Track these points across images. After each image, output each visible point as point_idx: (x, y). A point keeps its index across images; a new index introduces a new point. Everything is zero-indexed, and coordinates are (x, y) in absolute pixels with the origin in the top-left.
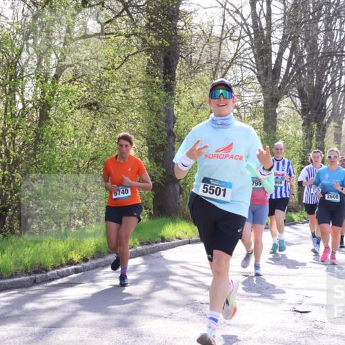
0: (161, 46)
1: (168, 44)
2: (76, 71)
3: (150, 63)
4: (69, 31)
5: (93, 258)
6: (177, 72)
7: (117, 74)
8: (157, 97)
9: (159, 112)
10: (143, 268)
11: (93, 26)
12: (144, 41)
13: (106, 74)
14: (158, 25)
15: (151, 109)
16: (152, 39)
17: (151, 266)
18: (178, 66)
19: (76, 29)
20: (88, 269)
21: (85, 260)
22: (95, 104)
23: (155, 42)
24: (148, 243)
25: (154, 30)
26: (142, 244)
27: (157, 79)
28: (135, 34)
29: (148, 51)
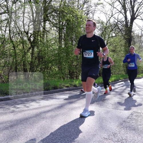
0: (128, 38)
1: (129, 37)
2: (110, 44)
3: (126, 42)
4: (109, 36)
5: (114, 82)
6: (131, 44)
7: (119, 44)
8: (127, 49)
9: (128, 52)
10: (124, 84)
11: (114, 35)
12: (124, 37)
13: (116, 44)
14: (127, 34)
15: (126, 51)
16: (126, 36)
17: (126, 83)
18: (132, 42)
19: (110, 35)
20: (113, 84)
21: (112, 82)
22: (114, 50)
23: (127, 37)
24: (125, 79)
25: (127, 35)
26: (124, 79)
27: (127, 45)
28: (122, 36)
29: (125, 39)
